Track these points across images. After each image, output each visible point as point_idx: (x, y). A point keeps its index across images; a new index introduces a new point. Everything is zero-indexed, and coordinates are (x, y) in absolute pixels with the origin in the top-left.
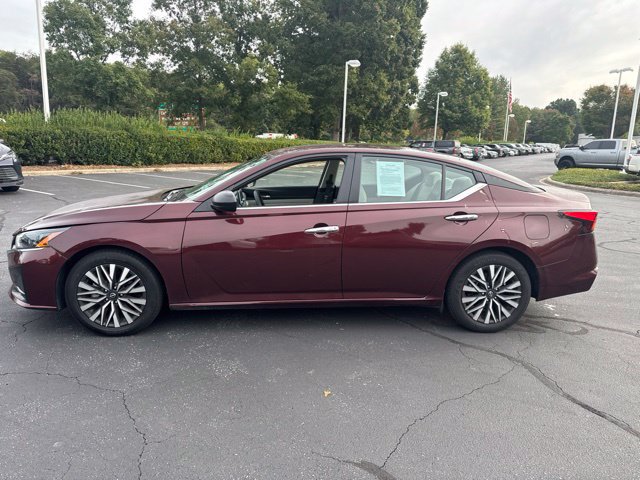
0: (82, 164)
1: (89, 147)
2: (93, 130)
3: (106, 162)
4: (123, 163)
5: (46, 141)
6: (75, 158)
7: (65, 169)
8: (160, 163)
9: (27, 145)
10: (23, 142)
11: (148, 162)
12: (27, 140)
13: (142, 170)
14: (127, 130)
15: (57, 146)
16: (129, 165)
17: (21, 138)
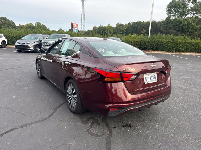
0: (155, 50)
1: (158, 45)
2: (160, 40)
3: (163, 50)
4: (168, 51)
5: (145, 43)
6: (153, 48)
7: (149, 51)
8: (183, 52)
9: (140, 45)
10: (139, 44)
11: (178, 51)
12: (141, 43)
13: (175, 53)
14: (172, 40)
15: (148, 45)
16: (170, 51)
17: (139, 43)
